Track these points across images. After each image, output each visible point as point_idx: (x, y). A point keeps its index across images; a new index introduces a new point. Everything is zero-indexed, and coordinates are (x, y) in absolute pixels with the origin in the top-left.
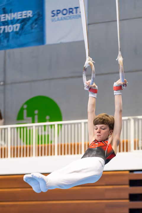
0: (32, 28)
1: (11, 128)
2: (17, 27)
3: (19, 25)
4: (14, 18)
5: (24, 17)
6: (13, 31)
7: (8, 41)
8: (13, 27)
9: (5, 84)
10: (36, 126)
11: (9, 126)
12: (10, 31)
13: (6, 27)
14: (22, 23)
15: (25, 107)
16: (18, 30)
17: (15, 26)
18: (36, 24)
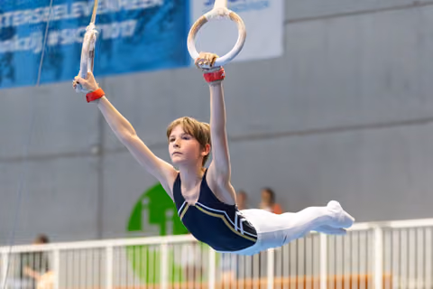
0: (162, 29)
1: (114, 248)
2: (128, 28)
3: (132, 23)
4: (123, 8)
5: (145, 6)
6: (119, 37)
7: (109, 57)
8: (121, 29)
9: (101, 153)
10: (169, 244)
11: (109, 244)
12: (114, 36)
13: (105, 27)
14: (141, 19)
15: (146, 202)
16: (131, 33)
17: (124, 24)
18: (171, 21)
